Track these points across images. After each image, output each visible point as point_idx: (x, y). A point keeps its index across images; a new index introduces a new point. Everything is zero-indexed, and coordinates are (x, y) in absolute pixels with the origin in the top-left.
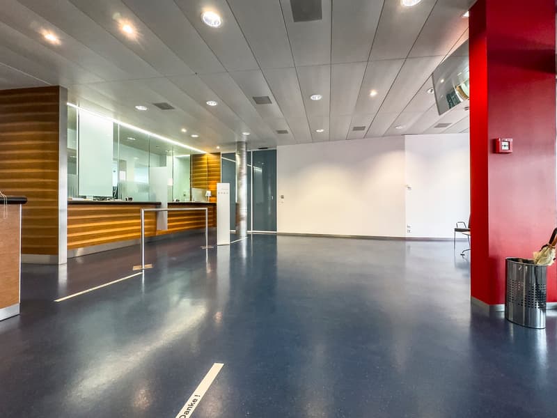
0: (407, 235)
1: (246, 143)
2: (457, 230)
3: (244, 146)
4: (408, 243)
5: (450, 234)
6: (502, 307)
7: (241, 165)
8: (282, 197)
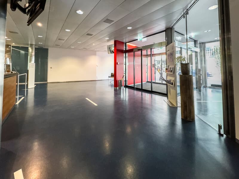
0: (97, 79)
1: (35, 45)
2: (109, 77)
3: (34, 46)
4: (96, 81)
5: (108, 78)
6: (118, 88)
7: (32, 52)
8: (51, 68)
